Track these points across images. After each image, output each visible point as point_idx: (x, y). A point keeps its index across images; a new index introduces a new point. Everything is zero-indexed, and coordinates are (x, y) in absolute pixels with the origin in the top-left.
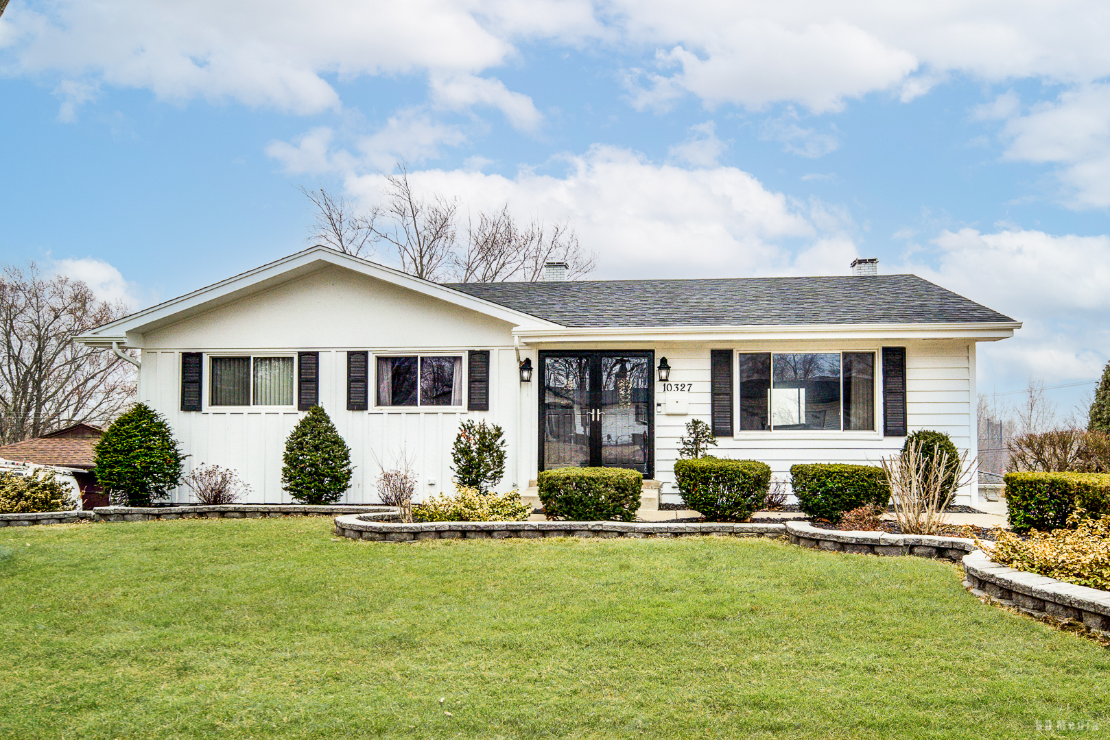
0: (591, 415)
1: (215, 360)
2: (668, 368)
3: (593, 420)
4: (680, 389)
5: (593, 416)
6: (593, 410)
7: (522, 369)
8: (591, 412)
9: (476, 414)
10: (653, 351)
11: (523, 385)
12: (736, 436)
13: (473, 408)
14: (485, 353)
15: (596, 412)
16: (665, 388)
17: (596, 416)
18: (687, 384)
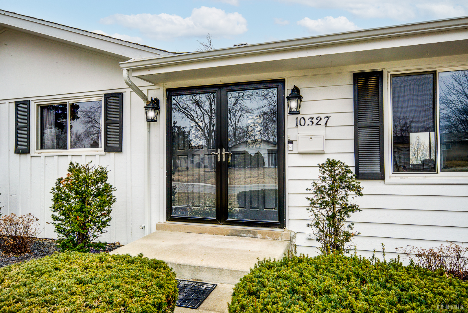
0: (216, 156)
2: (300, 98)
3: (219, 160)
4: (315, 124)
5: (219, 156)
6: (219, 150)
7: (147, 108)
8: (217, 152)
9: (112, 155)
10: (282, 81)
11: (149, 126)
12: (387, 179)
13: (108, 149)
14: (119, 96)
15: (221, 151)
16: (298, 123)
17: (221, 155)
18: (322, 116)
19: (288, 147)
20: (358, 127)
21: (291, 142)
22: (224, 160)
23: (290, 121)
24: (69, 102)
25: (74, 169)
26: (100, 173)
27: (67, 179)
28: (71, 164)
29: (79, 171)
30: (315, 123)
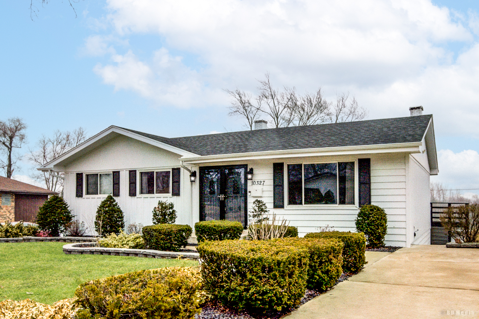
0: (220, 198)
1: (87, 176)
2: (253, 173)
3: (221, 200)
6: (221, 195)
7: (191, 176)
8: (220, 196)
9: (175, 197)
10: (247, 165)
11: (192, 184)
12: (285, 208)
13: (174, 194)
14: (179, 169)
15: (222, 196)
16: (253, 183)
17: (222, 198)
18: (262, 181)
19: (249, 194)
20: (275, 186)
21: (250, 192)
22: (223, 200)
23: (249, 183)
24: (155, 171)
25: (160, 203)
26: (171, 205)
27: (158, 207)
28: (159, 201)
29: (163, 204)
30: (259, 184)
